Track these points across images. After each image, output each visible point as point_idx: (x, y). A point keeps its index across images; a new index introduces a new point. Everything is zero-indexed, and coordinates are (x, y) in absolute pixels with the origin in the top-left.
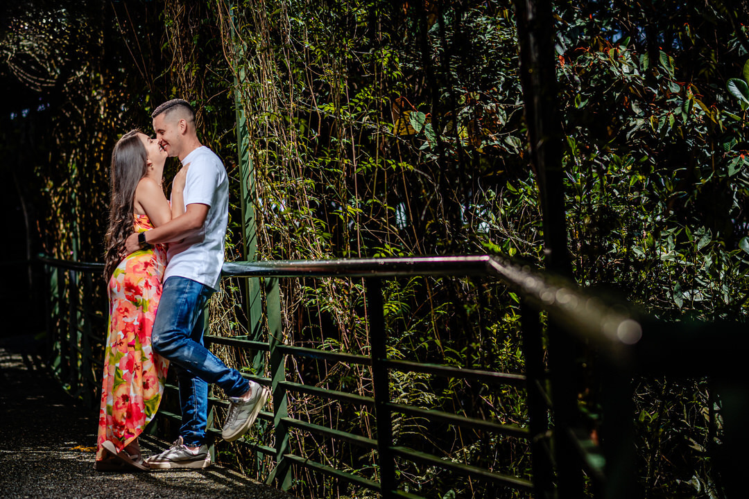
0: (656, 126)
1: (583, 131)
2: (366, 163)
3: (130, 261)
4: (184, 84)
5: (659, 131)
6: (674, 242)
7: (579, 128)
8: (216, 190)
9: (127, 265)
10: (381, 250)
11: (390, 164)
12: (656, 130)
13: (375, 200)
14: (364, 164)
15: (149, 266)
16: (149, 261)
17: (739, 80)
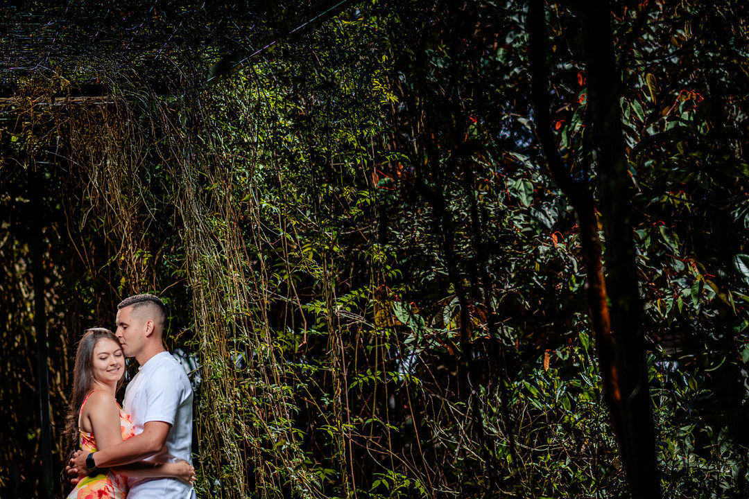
0: (663, 310)
1: (582, 318)
2: (362, 376)
3: (82, 491)
4: (134, 274)
5: (666, 316)
6: (692, 444)
7: (578, 314)
8: (179, 407)
9: (79, 495)
10: (382, 477)
11: (392, 377)
12: (664, 315)
13: (375, 420)
14: (360, 377)
15: (103, 495)
16: (103, 489)
17: (746, 256)
